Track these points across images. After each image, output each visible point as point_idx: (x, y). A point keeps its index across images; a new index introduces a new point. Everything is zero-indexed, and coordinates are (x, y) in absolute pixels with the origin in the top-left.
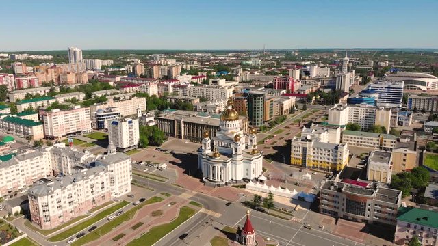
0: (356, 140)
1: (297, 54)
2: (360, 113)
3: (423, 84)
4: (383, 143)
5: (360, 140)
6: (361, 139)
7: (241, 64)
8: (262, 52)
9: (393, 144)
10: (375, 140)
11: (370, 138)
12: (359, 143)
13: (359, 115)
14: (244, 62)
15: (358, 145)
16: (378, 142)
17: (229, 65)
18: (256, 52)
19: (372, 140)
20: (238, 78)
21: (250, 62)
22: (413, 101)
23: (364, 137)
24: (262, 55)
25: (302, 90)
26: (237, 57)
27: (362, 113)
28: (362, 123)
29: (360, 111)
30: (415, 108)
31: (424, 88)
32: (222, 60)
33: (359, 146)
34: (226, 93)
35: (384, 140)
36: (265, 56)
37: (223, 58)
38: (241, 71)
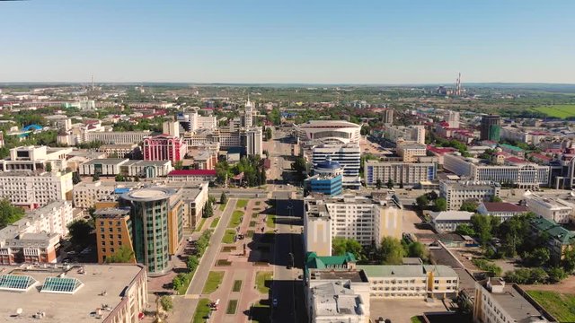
0: (384, 285)
1: (143, 91)
2: (347, 214)
3: (344, 135)
4: (434, 285)
5: (391, 285)
6: (394, 282)
7: (63, 108)
8: (88, 87)
9: (452, 285)
10: (420, 281)
11: (409, 279)
12: (390, 292)
13: (347, 218)
14: (67, 106)
15: (387, 295)
16: (424, 285)
17: (40, 111)
18: (79, 87)
19: (413, 281)
20: (67, 140)
21: (78, 105)
22: (375, 170)
23: (398, 279)
24: (92, 91)
25: (200, 161)
26: (51, 95)
27: (352, 214)
28: (351, 232)
29: (347, 210)
30: (379, 181)
31: (346, 141)
32: (24, 100)
33: (390, 297)
34: (57, 187)
35: (435, 279)
36: (96, 93)
37: (26, 97)
38: (68, 124)
